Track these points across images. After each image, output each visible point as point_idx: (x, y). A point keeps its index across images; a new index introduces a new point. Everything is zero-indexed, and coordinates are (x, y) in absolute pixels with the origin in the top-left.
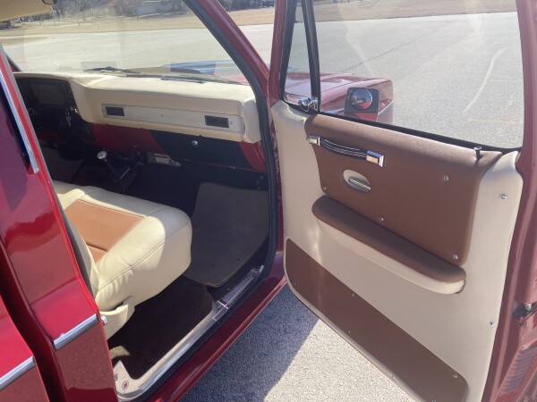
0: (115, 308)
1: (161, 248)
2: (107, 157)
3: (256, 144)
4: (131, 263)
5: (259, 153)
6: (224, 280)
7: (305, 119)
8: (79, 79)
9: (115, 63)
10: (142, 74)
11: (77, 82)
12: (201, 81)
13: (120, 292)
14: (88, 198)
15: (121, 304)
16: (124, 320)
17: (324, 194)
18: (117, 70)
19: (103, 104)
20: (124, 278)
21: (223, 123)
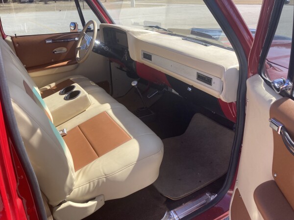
0: (87, 201)
1: (131, 167)
2: (137, 85)
3: (231, 104)
4: (106, 173)
5: (232, 111)
6: (182, 196)
7: (274, 99)
8: (133, 32)
9: (160, 24)
10: (174, 33)
11: (132, 34)
12: (206, 44)
13: (93, 191)
14: (110, 112)
15: (92, 199)
16: (92, 211)
17: (273, 179)
18: (161, 28)
19: (142, 51)
20: (98, 182)
21: (208, 81)
